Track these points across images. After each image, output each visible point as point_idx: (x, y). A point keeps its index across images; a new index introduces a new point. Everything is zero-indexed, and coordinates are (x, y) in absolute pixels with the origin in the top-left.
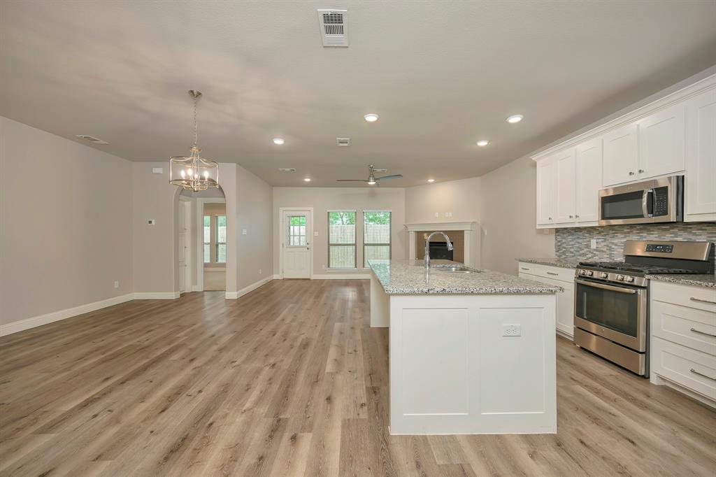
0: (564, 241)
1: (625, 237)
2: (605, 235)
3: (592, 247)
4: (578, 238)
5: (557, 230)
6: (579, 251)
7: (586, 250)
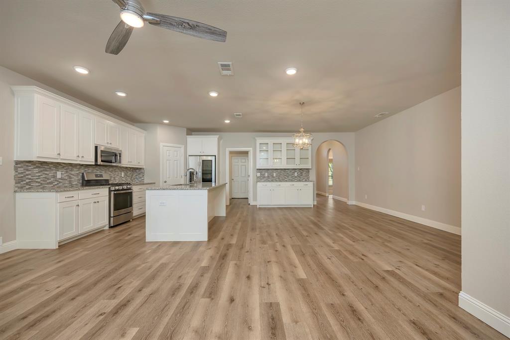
0: (27, 173)
2: (67, 169)
3: (58, 177)
6: (46, 181)
7: (52, 179)
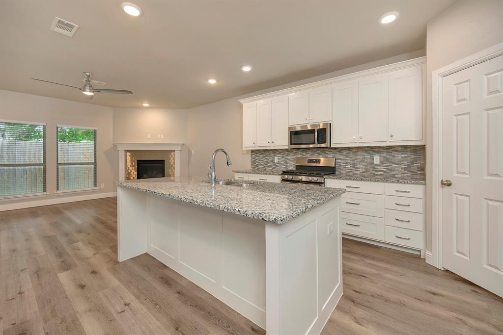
0: (257, 158)
1: (294, 155)
2: (283, 154)
3: (275, 162)
4: (266, 156)
5: (252, 151)
7: (271, 163)
